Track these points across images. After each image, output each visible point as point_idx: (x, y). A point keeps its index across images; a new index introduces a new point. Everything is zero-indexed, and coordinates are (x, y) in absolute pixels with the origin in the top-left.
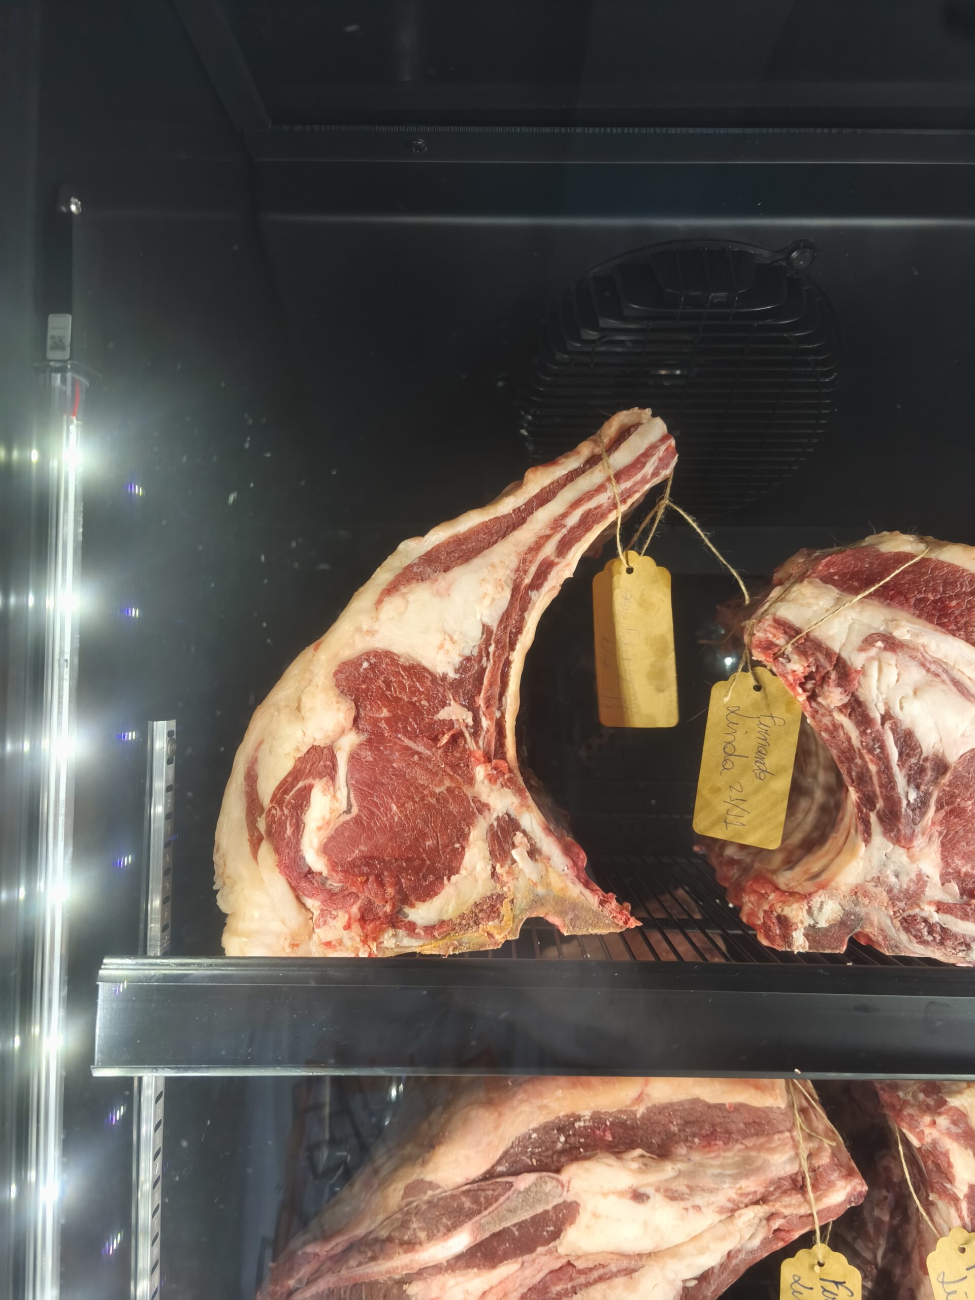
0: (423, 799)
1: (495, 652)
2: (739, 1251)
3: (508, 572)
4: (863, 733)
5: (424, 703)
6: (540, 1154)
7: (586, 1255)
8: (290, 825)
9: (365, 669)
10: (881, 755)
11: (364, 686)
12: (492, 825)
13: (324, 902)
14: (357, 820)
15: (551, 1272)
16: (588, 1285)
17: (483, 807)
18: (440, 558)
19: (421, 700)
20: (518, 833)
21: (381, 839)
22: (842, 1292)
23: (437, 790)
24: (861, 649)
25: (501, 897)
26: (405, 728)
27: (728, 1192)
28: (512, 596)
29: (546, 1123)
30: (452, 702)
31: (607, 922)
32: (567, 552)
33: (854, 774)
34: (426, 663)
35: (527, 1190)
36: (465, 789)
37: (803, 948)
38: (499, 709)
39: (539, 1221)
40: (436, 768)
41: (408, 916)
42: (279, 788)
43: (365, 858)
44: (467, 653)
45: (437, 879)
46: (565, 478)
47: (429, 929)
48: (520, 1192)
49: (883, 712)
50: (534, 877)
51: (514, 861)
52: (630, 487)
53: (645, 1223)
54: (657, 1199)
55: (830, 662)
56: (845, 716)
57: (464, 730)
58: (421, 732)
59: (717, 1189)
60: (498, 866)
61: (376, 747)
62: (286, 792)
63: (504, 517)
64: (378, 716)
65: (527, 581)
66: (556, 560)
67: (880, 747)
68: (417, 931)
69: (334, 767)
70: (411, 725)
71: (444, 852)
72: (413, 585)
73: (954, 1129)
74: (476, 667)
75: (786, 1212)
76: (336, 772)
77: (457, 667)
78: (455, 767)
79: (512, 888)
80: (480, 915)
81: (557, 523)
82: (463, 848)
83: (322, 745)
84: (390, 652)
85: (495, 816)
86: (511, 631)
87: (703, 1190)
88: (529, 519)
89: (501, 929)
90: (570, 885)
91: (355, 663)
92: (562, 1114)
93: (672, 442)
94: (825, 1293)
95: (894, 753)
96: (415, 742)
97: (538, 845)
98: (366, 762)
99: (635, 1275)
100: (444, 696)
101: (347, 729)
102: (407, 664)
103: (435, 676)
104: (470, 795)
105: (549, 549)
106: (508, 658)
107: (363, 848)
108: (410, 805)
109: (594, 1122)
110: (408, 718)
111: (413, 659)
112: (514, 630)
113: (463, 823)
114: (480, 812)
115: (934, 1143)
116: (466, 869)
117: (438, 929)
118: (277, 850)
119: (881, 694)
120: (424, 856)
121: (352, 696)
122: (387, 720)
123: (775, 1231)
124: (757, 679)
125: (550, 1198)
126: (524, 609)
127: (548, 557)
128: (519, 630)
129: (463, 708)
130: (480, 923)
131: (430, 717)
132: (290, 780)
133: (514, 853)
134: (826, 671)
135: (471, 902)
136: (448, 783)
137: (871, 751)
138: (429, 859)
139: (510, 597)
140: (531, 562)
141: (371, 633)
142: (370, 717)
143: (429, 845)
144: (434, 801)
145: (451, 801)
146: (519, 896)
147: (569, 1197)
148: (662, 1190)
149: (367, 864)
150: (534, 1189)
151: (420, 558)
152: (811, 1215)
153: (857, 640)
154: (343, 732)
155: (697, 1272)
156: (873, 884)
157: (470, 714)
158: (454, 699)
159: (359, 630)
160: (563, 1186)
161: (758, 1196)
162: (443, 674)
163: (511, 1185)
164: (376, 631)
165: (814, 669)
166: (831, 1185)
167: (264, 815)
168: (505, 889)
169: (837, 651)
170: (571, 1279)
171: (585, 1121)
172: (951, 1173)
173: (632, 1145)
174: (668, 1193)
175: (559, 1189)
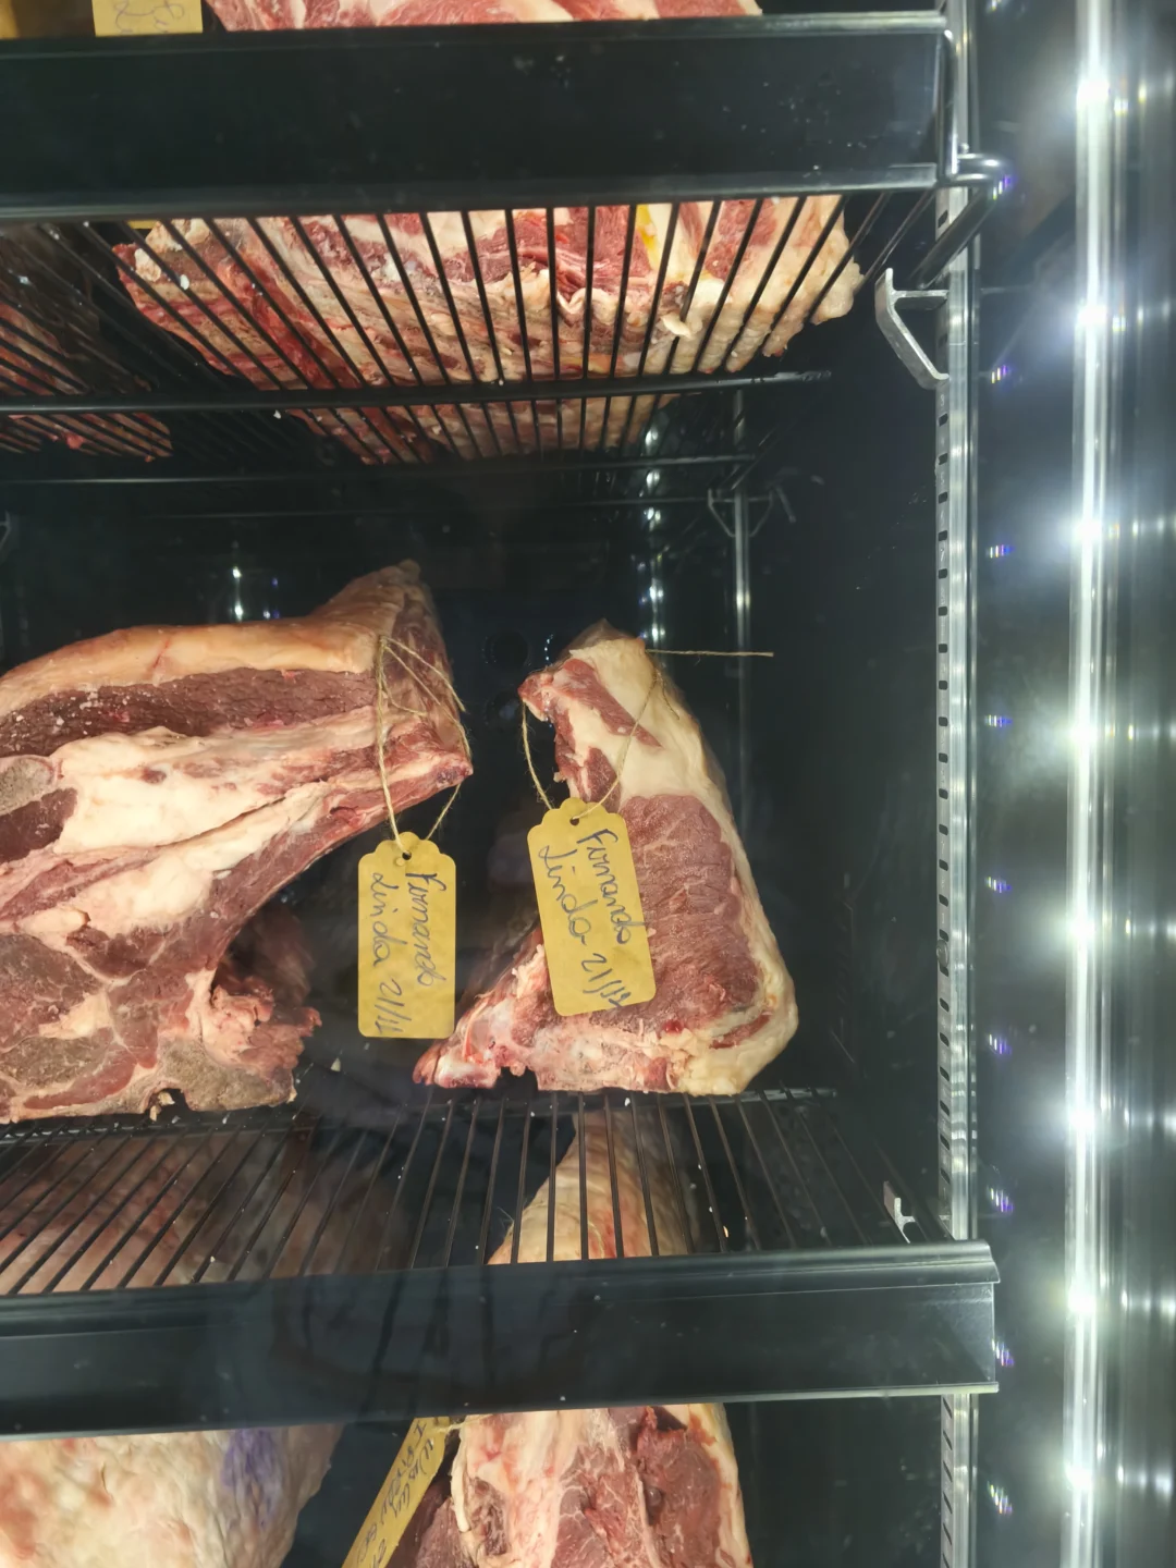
2: (286, 835)
6: (27, 739)
7: (87, 853)
15: (44, 874)
16: (88, 884)
22: (432, 886)
27: (270, 767)
29: (35, 701)
35: (3, 776)
39: (27, 815)
53: (163, 807)
54: (176, 778)
59: (256, 762)
73: (575, 685)
75: (350, 787)
87: (237, 763)
92: (54, 689)
94: (413, 891)
99: (148, 867)
109: (105, 702)
115: (554, 705)
123: (334, 811)
125: (35, 785)
147: (64, 785)
148: (182, 766)
150: (11, 775)
152: (382, 789)
155: (232, 861)
160: (51, 769)
161: (318, 773)
166: (412, 757)
170: (67, 879)
171: (93, 700)
172: (571, 738)
173: (155, 724)
174: (191, 769)
175: (46, 775)
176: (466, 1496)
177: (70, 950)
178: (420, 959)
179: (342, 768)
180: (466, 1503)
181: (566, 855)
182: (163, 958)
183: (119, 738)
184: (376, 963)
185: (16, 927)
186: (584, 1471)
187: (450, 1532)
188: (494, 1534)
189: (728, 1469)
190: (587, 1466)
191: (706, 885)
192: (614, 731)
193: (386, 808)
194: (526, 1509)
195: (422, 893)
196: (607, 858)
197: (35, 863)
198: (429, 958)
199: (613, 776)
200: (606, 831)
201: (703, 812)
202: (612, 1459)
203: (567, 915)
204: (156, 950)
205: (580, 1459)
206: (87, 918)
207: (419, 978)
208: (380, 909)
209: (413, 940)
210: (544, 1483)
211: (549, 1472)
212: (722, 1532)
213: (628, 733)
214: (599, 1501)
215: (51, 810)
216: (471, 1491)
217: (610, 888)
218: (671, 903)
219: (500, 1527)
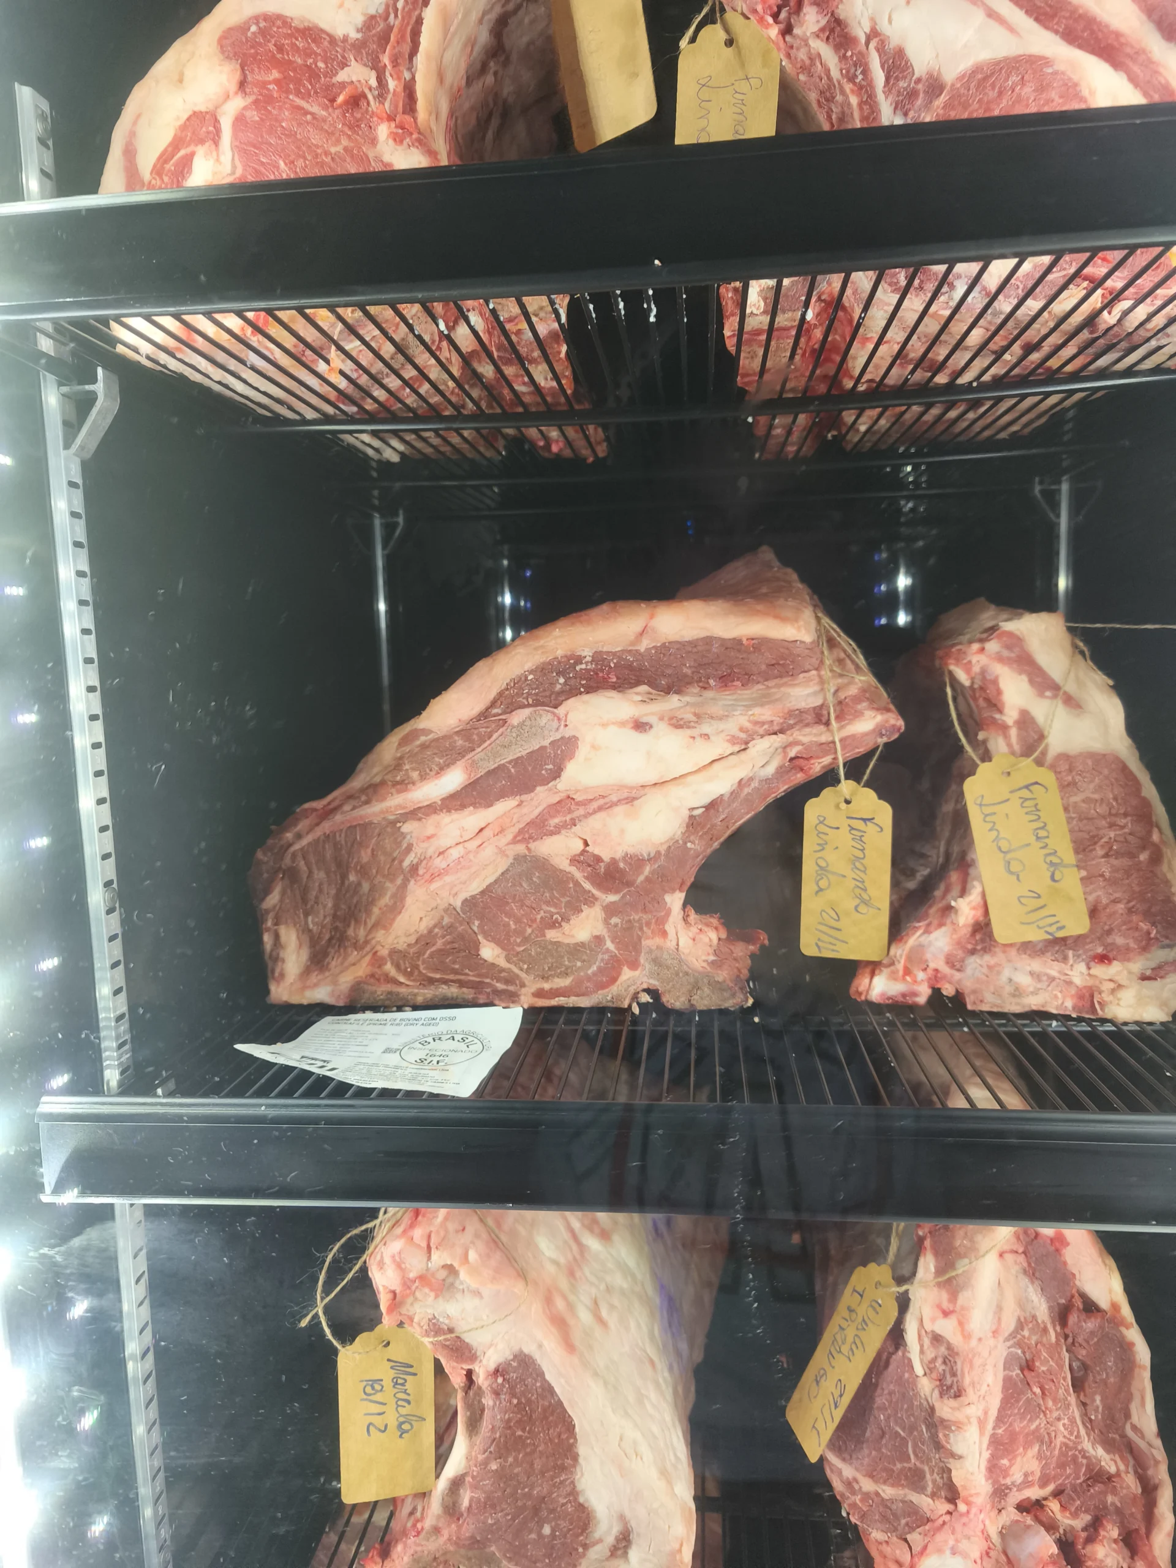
1: (404, 8)
2: (751, 779)
4: (843, 58)
5: (321, 65)
6: (536, 694)
7: (586, 789)
9: (254, 33)
10: (864, 83)
11: (252, 51)
15: (550, 806)
16: (587, 815)
22: (870, 828)
23: (333, 150)
27: (739, 721)
29: (543, 663)
30: (353, 62)
34: (323, 25)
35: (522, 724)
38: (410, 69)
39: (537, 756)
44: (372, 12)
48: (514, 727)
49: (868, 30)
53: (649, 754)
54: (661, 728)
57: (367, 91)
59: (727, 716)
62: (166, 162)
69: (218, 131)
70: (304, 86)
73: (1006, 653)
74: (382, 25)
75: (805, 739)
76: (219, 137)
77: (360, 26)
78: (354, 126)
87: (712, 718)
91: (243, 28)
92: (560, 653)
94: (853, 832)
95: (879, 77)
99: (636, 803)
100: (344, 57)
101: (231, 94)
102: (302, 26)
109: (597, 664)
115: (983, 672)
122: (277, 82)
123: (792, 759)
124: (727, 30)
125: (546, 732)
132: (170, 149)
136: (345, 142)
137: (852, 79)
145: (348, 159)
147: (568, 733)
148: (666, 719)
150: (528, 723)
152: (834, 742)
154: (227, 97)
155: (706, 800)
160: (559, 719)
161: (776, 728)
163: (505, 721)
166: (858, 715)
170: (570, 811)
171: (587, 663)
172: (1000, 700)
173: (638, 683)
174: (674, 721)
175: (555, 724)
176: (922, 1346)
177: (573, 870)
178: (858, 891)
179: (795, 724)
180: (922, 1352)
181: (999, 803)
182: (647, 879)
183: (613, 694)
184: (817, 892)
185: (529, 849)
186: (1024, 1337)
187: (906, 1375)
188: (949, 1381)
189: (1143, 1353)
190: (1026, 1333)
191: (1130, 834)
192: (1041, 694)
193: (835, 759)
194: (977, 1362)
195: (860, 834)
196: (1039, 807)
197: (542, 797)
198: (865, 890)
199: (1042, 737)
200: (1036, 783)
201: (1124, 768)
202: (1045, 1330)
203: (1002, 855)
204: (642, 873)
205: (1020, 1325)
206: (586, 844)
207: (856, 908)
208: (822, 847)
209: (850, 874)
210: (992, 1342)
211: (995, 1333)
212: (1134, 1407)
213: (1055, 697)
214: (1037, 1364)
215: (556, 755)
216: (927, 1342)
217: (1042, 833)
218: (1098, 848)
219: (954, 1374)
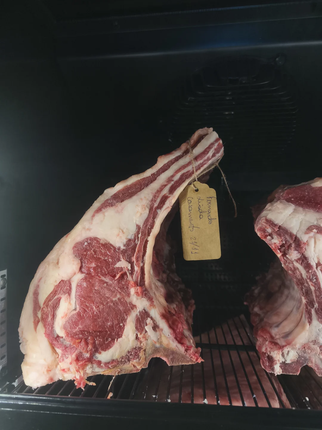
0: (107, 303)
3: (148, 202)
8: (51, 315)
12: (137, 315)
13: (63, 350)
14: (79, 314)
17: (134, 307)
18: (119, 196)
19: (109, 259)
20: (148, 318)
21: (88, 322)
24: (306, 233)
25: (140, 348)
26: (101, 271)
28: (149, 212)
31: (188, 359)
32: (174, 192)
33: (304, 290)
36: (126, 298)
37: (279, 373)
40: (114, 289)
41: (98, 358)
42: (47, 298)
43: (81, 331)
45: (112, 340)
46: (174, 159)
47: (107, 364)
50: (155, 339)
51: (146, 332)
52: (202, 162)
55: (292, 239)
56: (299, 264)
58: (108, 273)
60: (139, 334)
61: (88, 280)
63: (147, 178)
64: (90, 266)
65: (156, 205)
66: (169, 195)
67: (315, 279)
68: (101, 365)
71: (116, 327)
72: (108, 208)
79: (145, 344)
80: (131, 357)
81: (170, 180)
82: (124, 325)
83: (66, 280)
84: (97, 238)
85: (138, 311)
86: (149, 228)
88: (158, 178)
89: (139, 364)
90: (171, 342)
93: (221, 142)
96: (105, 278)
97: (158, 324)
98: (84, 287)
103: (115, 248)
104: (128, 301)
105: (166, 191)
106: (147, 239)
107: (80, 326)
108: (101, 307)
110: (103, 267)
111: (106, 241)
112: (150, 227)
113: (124, 314)
114: (132, 309)
116: (125, 335)
117: (111, 364)
118: (45, 326)
119: (316, 254)
120: (107, 329)
121: (79, 258)
126: (154, 218)
127: (165, 194)
128: (152, 227)
129: (127, 262)
130: (130, 360)
131: (113, 266)
133: (146, 327)
134: (290, 243)
135: (126, 350)
138: (109, 331)
139: (148, 213)
140: (158, 197)
141: (89, 229)
142: (87, 267)
143: (109, 325)
144: (112, 304)
146: (148, 348)
149: (82, 334)
151: (112, 196)
153: (304, 228)
156: (313, 343)
157: (130, 265)
158: (123, 258)
159: (84, 228)
162: (119, 247)
164: (91, 229)
165: (284, 242)
167: (40, 311)
168: (142, 344)
169: (295, 234)
